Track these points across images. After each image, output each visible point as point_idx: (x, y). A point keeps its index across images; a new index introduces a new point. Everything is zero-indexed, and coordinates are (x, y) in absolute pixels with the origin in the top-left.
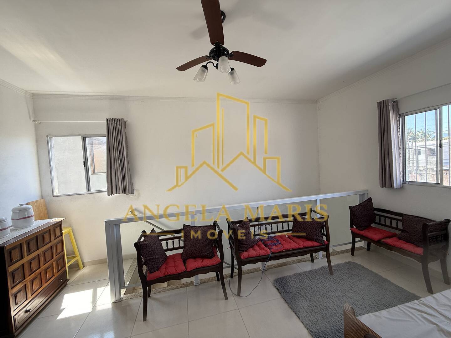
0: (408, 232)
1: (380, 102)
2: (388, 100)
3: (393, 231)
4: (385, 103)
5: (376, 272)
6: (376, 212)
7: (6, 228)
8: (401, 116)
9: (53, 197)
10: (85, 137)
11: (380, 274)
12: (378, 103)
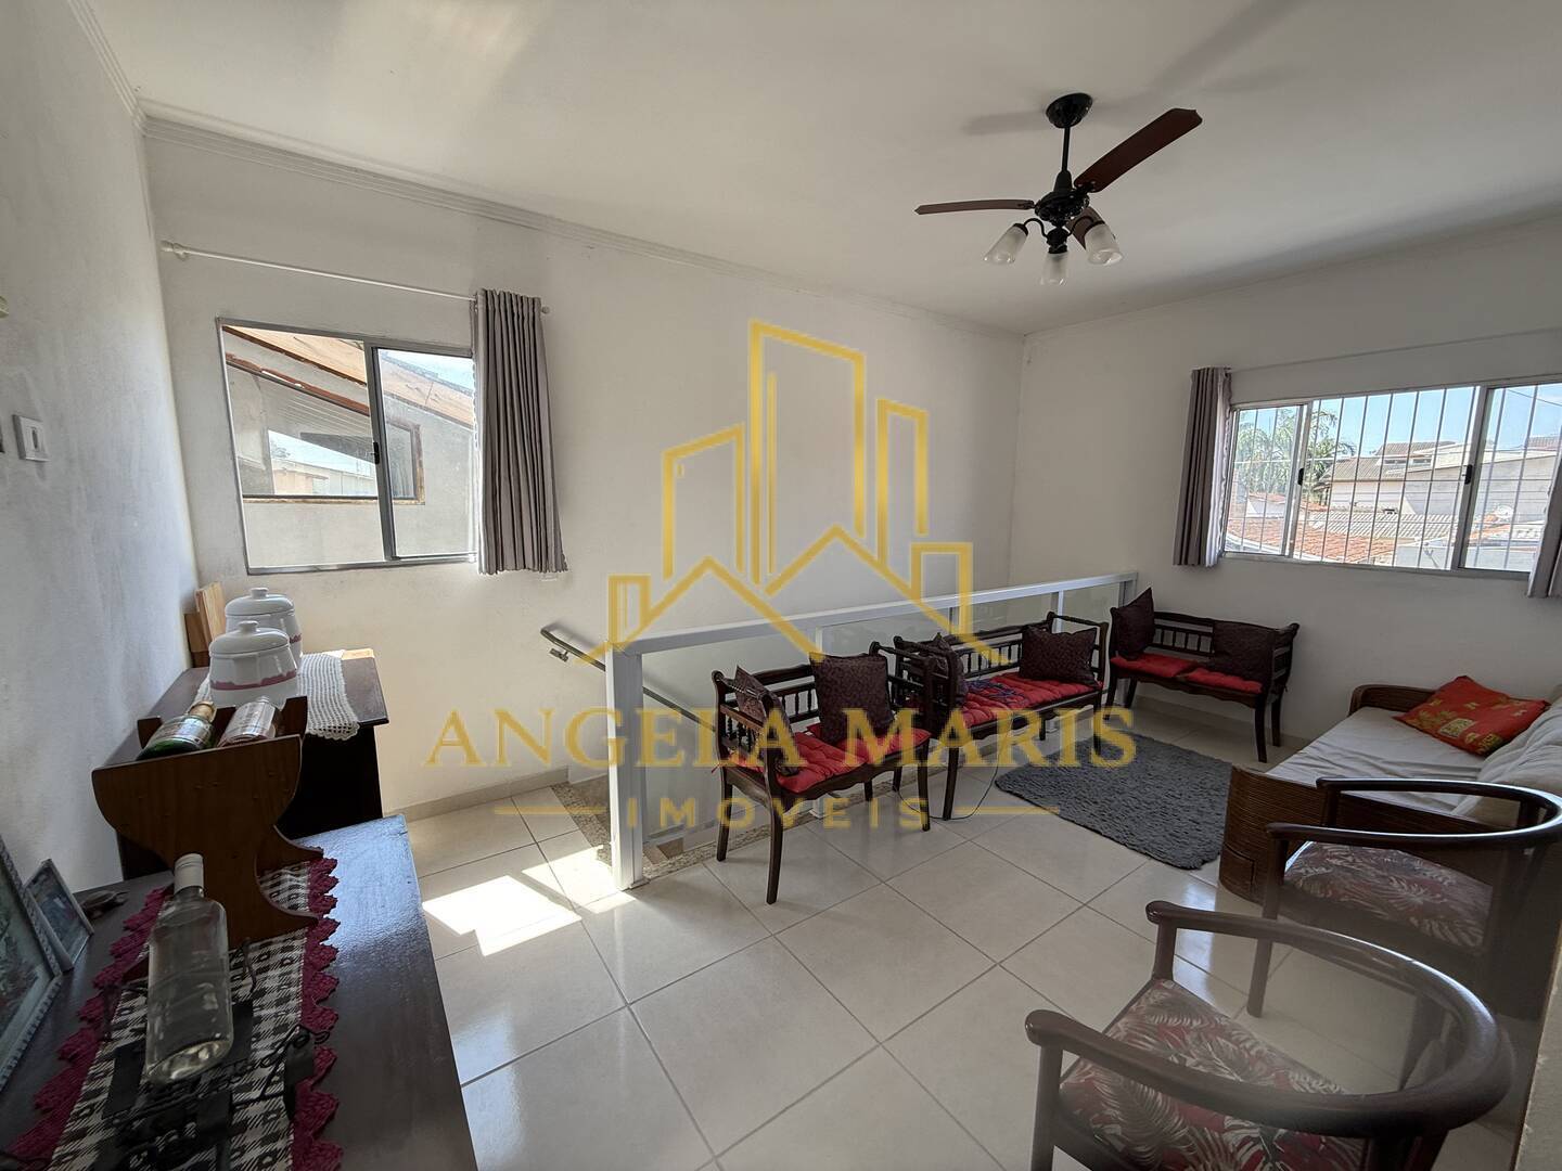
0: (1227, 654)
1: (1199, 371)
2: (1217, 369)
3: (1191, 658)
4: (1210, 373)
5: (1169, 742)
6: (1158, 622)
7: (285, 674)
8: (1232, 408)
9: (248, 574)
10: (377, 348)
11: (1176, 744)
12: (1194, 371)
